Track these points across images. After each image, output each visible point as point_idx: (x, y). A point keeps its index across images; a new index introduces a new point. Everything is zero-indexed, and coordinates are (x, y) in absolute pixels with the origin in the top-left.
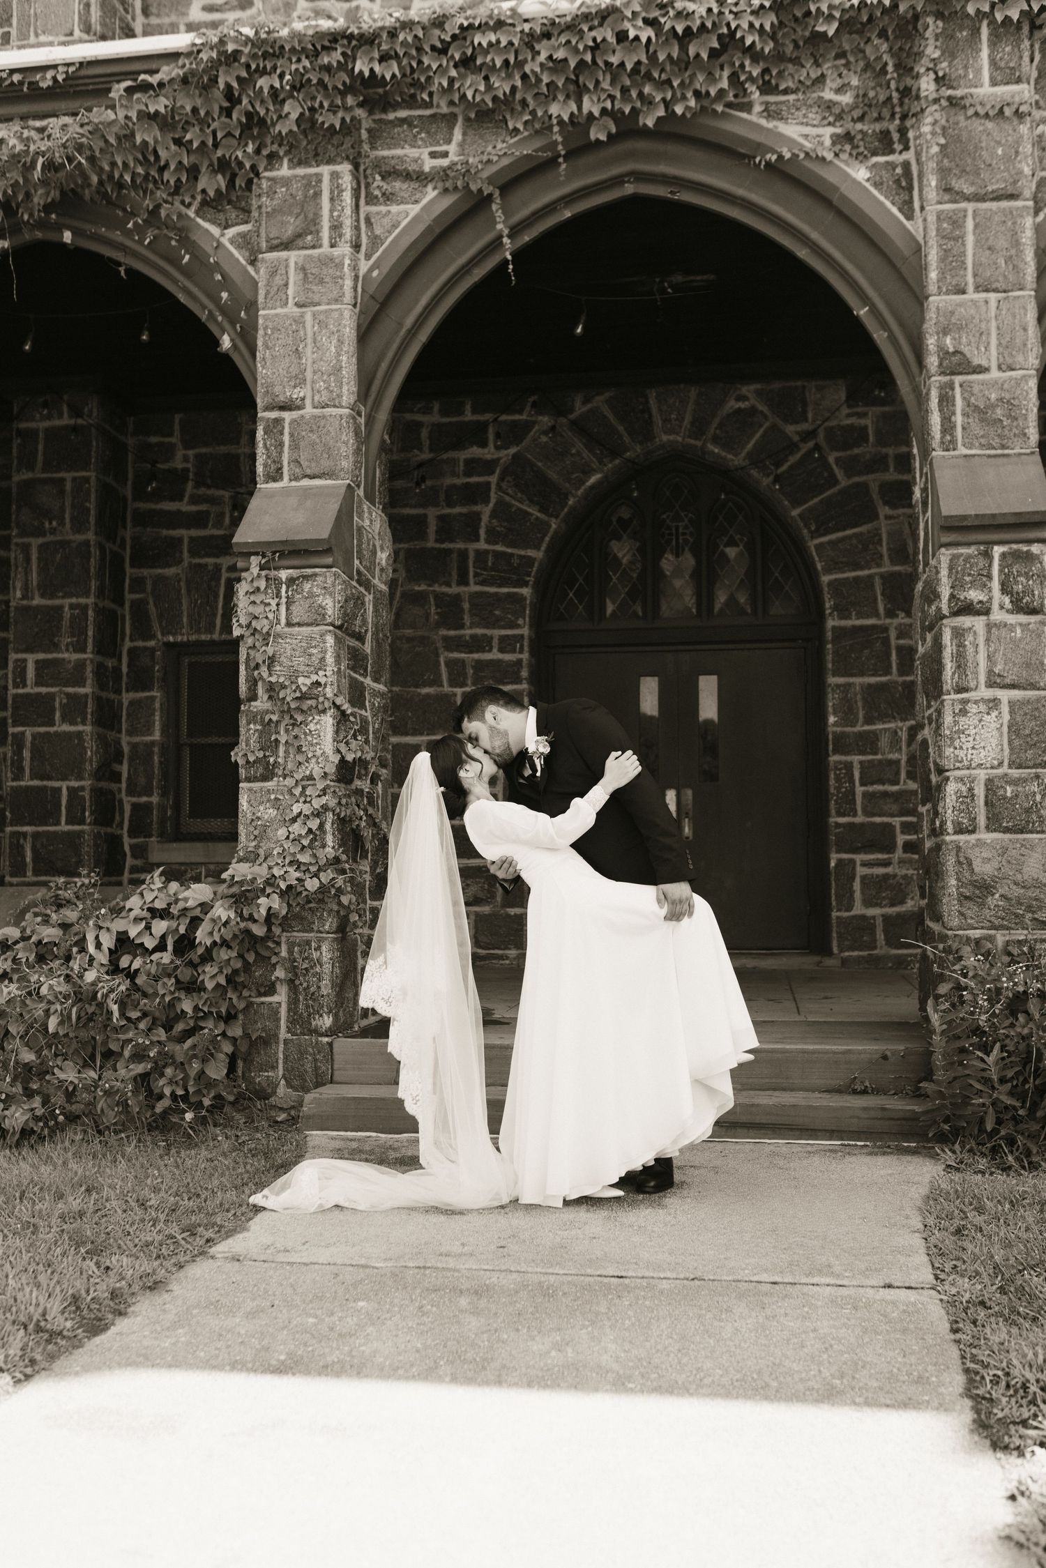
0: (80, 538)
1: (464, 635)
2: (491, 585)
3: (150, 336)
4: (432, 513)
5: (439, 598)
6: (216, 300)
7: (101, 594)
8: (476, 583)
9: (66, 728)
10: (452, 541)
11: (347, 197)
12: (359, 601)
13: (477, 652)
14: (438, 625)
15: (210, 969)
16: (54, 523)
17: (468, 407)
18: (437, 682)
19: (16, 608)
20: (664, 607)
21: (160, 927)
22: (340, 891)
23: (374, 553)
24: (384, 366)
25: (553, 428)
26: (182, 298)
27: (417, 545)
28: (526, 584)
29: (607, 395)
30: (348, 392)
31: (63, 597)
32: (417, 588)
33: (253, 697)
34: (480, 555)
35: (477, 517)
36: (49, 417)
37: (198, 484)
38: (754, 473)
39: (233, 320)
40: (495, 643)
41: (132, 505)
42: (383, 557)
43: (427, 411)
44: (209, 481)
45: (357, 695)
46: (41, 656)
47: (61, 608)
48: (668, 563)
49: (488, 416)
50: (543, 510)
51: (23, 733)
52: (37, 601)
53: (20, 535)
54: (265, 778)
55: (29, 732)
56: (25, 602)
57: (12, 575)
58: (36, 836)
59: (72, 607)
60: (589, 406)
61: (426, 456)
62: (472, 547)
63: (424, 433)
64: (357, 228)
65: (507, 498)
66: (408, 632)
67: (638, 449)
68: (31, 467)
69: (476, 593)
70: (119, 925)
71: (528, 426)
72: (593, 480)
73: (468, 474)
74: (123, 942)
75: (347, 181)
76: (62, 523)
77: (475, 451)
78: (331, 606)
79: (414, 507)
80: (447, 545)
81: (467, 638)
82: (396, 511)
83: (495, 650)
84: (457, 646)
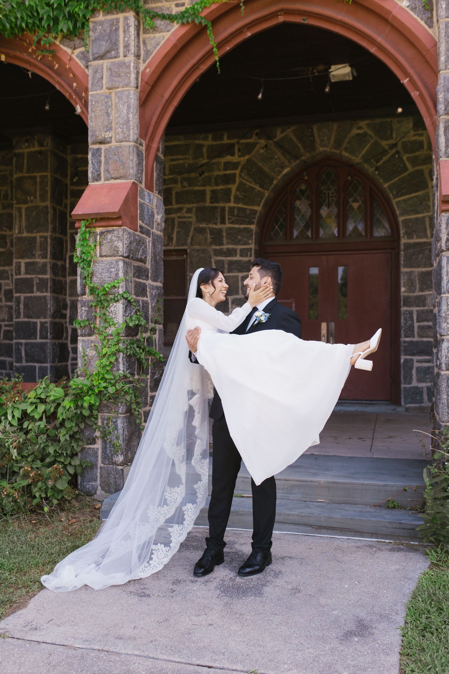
0: (44, 204)
1: (223, 249)
2: (236, 224)
3: (50, 107)
4: (208, 189)
5: (212, 231)
6: (71, 86)
7: (54, 230)
8: (229, 223)
9: (39, 294)
10: (218, 202)
11: (132, 30)
12: (141, 242)
13: (230, 256)
14: (211, 243)
15: (63, 431)
16: (32, 198)
17: (225, 137)
19: (16, 238)
20: (321, 232)
21: (42, 408)
22: (126, 393)
23: (153, 216)
24: (154, 119)
25: (266, 146)
26: (58, 87)
27: (201, 204)
28: (253, 223)
29: (293, 128)
30: (133, 133)
31: (36, 233)
32: (201, 226)
33: (84, 294)
34: (231, 209)
35: (230, 190)
36: (29, 147)
38: (366, 166)
39: (81, 98)
40: (238, 252)
41: (70, 188)
42: (159, 218)
43: (206, 139)
45: (141, 290)
46: (27, 260)
47: (35, 238)
48: (324, 211)
49: (234, 141)
50: (261, 186)
51: (20, 297)
52: (25, 234)
53: (17, 203)
54: (90, 335)
55: (22, 296)
56: (20, 235)
57: (14, 222)
58: (26, 344)
59: (41, 237)
60: (284, 134)
61: (205, 161)
62: (227, 205)
63: (205, 150)
64: (138, 47)
65: (244, 181)
66: (197, 247)
67: (308, 155)
68: (21, 171)
69: (229, 228)
70: (23, 406)
71: (254, 145)
72: (286, 171)
73: (225, 169)
74: (25, 415)
75: (132, 21)
76: (36, 198)
77: (229, 158)
78: (121, 247)
79: (200, 186)
80: (215, 205)
81: (225, 250)
82: (191, 188)
83: (238, 256)
84: (220, 254)
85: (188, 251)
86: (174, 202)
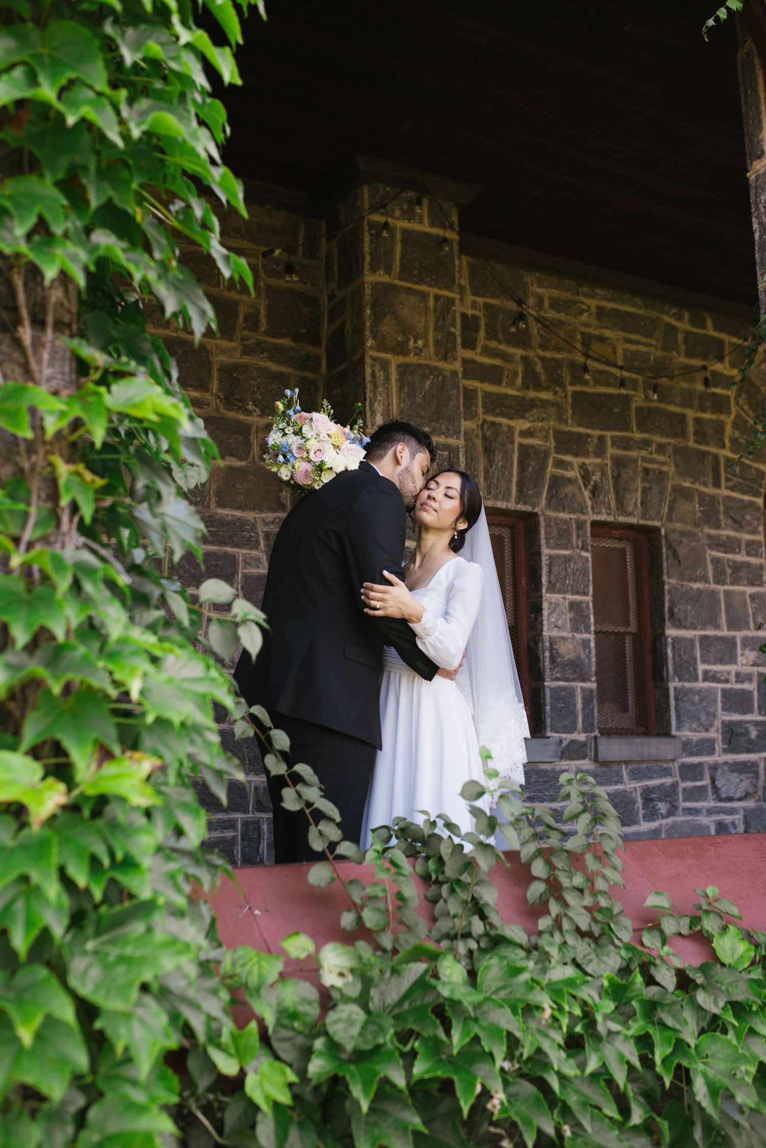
1: (722, 535)
2: (739, 491)
4: (690, 414)
5: (702, 495)
8: (727, 488)
10: (707, 444)
13: (731, 552)
14: (702, 522)
17: (709, 323)
18: (704, 579)
27: (680, 442)
28: (759, 495)
32: (684, 484)
34: (728, 462)
35: (723, 426)
37: (490, 336)
40: (743, 546)
43: (679, 318)
44: (500, 335)
49: (724, 336)
53: (378, 349)
61: (683, 359)
62: (721, 453)
63: (680, 337)
65: (743, 414)
66: (678, 526)
68: (388, 270)
69: (727, 497)
71: (752, 353)
73: (715, 384)
77: (717, 366)
79: (677, 405)
80: (702, 447)
81: (724, 538)
82: (661, 406)
83: (744, 552)
84: (717, 545)
85: (663, 532)
86: (634, 424)
